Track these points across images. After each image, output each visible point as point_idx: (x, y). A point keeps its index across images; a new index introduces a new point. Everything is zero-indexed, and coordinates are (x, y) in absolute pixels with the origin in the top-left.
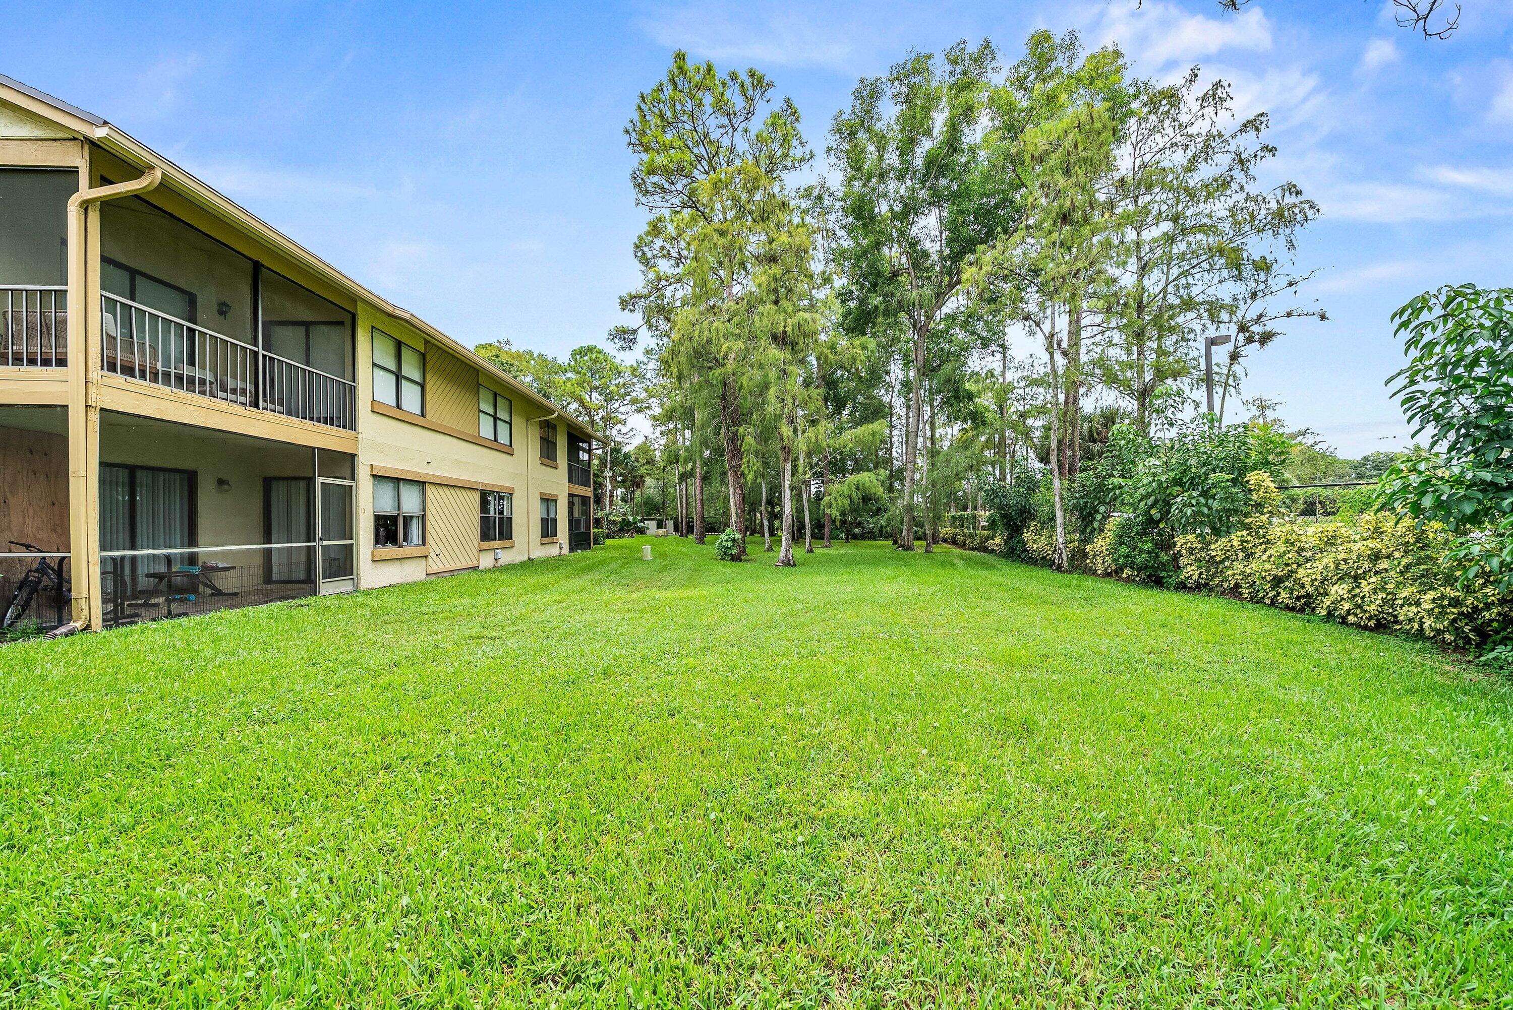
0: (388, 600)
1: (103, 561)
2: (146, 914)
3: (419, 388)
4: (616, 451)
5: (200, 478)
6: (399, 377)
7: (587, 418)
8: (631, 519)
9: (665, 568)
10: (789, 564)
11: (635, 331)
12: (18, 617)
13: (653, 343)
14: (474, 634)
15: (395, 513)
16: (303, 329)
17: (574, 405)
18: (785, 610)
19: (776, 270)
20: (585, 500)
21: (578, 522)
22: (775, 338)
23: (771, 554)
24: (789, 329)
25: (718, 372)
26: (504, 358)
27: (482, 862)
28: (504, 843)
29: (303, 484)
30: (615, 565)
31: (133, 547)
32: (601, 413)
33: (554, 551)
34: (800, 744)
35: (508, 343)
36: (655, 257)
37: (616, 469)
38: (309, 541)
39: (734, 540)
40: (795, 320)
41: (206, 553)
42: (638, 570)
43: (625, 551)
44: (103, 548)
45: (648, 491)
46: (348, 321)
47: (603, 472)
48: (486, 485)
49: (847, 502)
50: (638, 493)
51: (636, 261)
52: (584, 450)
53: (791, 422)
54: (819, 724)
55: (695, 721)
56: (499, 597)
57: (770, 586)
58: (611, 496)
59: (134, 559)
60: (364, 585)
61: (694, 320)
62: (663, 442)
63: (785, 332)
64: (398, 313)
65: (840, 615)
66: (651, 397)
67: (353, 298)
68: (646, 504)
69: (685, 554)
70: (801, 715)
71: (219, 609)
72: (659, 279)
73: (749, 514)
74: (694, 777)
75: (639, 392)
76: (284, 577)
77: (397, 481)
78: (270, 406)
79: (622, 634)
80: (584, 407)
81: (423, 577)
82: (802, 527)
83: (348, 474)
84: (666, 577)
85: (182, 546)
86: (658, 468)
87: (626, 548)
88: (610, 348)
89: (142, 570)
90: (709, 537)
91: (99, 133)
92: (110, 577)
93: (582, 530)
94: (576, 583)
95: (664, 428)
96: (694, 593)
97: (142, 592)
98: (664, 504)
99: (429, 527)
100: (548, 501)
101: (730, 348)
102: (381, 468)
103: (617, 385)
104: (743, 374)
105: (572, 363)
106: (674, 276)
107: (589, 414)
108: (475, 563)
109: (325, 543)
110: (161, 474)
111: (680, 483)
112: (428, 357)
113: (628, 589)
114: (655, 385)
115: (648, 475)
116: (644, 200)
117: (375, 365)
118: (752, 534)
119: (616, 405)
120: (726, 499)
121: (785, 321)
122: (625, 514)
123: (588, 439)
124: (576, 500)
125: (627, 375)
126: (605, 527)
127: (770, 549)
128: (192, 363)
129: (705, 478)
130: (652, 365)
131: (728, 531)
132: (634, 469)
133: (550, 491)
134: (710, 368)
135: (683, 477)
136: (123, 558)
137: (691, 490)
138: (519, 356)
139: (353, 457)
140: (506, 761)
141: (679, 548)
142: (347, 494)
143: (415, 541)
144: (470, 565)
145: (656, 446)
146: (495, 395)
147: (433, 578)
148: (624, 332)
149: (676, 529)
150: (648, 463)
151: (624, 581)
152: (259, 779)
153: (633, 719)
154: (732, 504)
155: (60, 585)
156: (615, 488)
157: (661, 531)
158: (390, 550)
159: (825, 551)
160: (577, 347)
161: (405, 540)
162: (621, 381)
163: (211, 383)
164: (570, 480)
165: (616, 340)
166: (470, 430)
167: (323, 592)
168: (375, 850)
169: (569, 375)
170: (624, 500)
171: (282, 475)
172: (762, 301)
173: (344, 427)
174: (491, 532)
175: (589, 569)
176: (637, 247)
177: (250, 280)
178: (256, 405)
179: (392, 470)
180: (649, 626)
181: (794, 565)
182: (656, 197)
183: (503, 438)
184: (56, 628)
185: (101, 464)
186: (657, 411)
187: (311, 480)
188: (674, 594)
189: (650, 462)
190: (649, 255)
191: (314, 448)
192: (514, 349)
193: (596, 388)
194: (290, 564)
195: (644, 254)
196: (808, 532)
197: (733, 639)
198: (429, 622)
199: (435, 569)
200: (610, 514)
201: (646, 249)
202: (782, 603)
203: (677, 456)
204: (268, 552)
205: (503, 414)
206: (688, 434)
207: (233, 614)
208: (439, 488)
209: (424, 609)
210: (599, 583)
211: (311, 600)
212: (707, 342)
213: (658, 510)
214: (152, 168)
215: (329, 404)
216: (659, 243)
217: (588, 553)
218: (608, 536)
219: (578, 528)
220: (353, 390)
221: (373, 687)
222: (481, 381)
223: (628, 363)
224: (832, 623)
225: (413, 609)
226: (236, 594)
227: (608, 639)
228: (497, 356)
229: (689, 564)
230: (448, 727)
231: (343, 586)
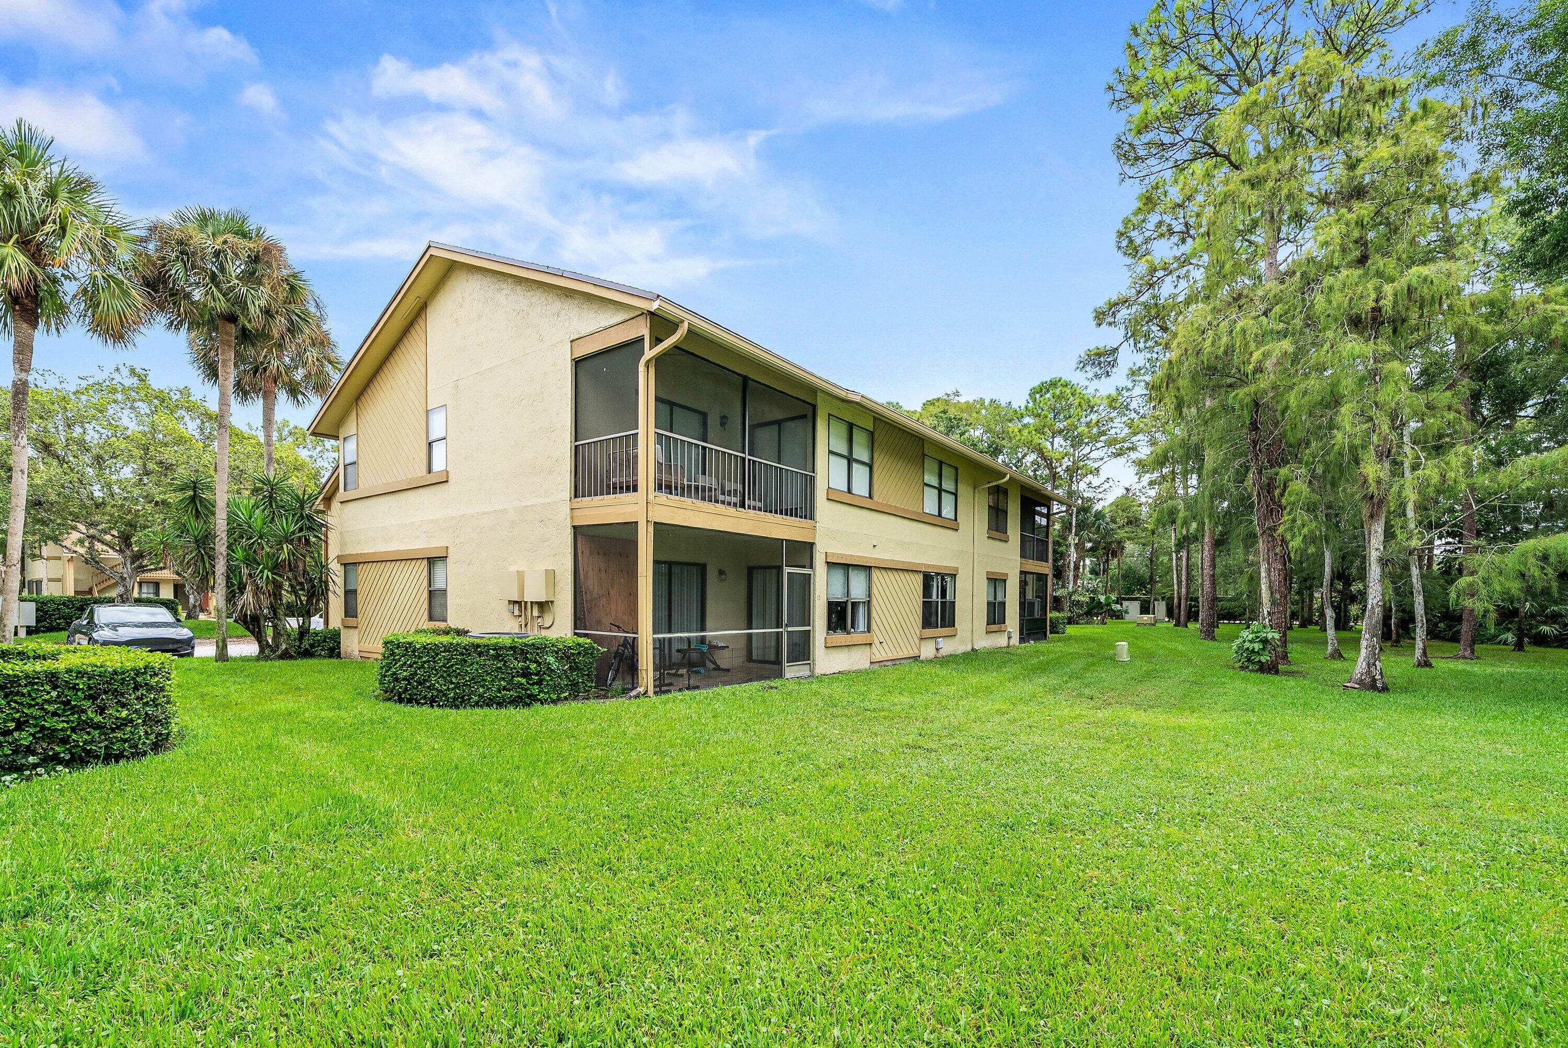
0: (838, 690)
1: (654, 640)
2: (672, 958)
3: (868, 469)
4: (1084, 510)
5: (708, 567)
6: (850, 460)
7: (1047, 472)
8: (1102, 598)
9: (1149, 675)
10: (1373, 686)
11: (1115, 350)
12: (614, 679)
13: (1140, 359)
14: (910, 742)
15: (844, 600)
16: (776, 427)
17: (1031, 457)
18: (1354, 772)
19: (1363, 209)
20: (1042, 578)
21: (1032, 604)
22: (1356, 323)
23: (1338, 665)
24: (1387, 303)
25: (1241, 392)
26: (952, 413)
27: (904, 1023)
28: (925, 1008)
29: (774, 571)
30: (1076, 666)
31: (670, 631)
32: (1066, 463)
33: (1001, 641)
34: (1356, 1023)
35: (957, 394)
36: (1147, 241)
37: (1084, 534)
38: (778, 627)
39: (1265, 641)
40: (1402, 283)
41: (711, 636)
42: (1106, 675)
43: (1091, 645)
44: (654, 633)
45: (1128, 560)
46: (810, 415)
47: (1065, 539)
48: (929, 566)
49: (1515, 587)
50: (1114, 563)
51: (1120, 254)
52: (1041, 515)
53: (1385, 454)
54: (1402, 1002)
55: (1172, 929)
56: (938, 698)
57: (1329, 725)
58: (1077, 568)
59: (670, 639)
60: (819, 671)
61: (1205, 324)
62: (1153, 493)
63: (1377, 310)
64: (852, 397)
65: (1477, 801)
66: (1135, 434)
67: (813, 390)
68: (1125, 577)
69: (1182, 654)
70: (1363, 972)
71: (717, 686)
72: (1153, 270)
73: (1300, 592)
74: (1162, 1013)
75: (1119, 428)
76: (760, 658)
77: (846, 567)
78: (753, 503)
79: (1077, 771)
80: (1044, 458)
81: (867, 665)
82: (1407, 620)
83: (807, 564)
84: (1149, 691)
85: (697, 631)
86: (1145, 529)
87: (1094, 640)
88: (1079, 379)
89: (675, 646)
90: (1224, 628)
91: (654, 306)
92: (657, 651)
93: (1037, 614)
94: (1028, 687)
95: (1156, 475)
96: (1191, 721)
97: (674, 664)
98: (1151, 578)
99: (874, 614)
100: (996, 581)
101: (1266, 355)
102: (834, 555)
103: (1088, 424)
104: (1291, 388)
105: (1031, 405)
106: (1177, 259)
107: (1050, 466)
108: (916, 653)
109: (790, 629)
110: (686, 567)
111: (1177, 552)
112: (876, 436)
113: (1092, 703)
114: (1144, 417)
115: (1129, 539)
116: (1131, 171)
117: (830, 452)
118: (1303, 625)
119: (1087, 450)
120: (1254, 580)
121: (1378, 290)
122: (1094, 591)
123: (1047, 501)
124: (1030, 578)
125: (1103, 410)
126: (1067, 608)
127: (1337, 655)
128: (704, 473)
129: (1219, 543)
130: (1140, 390)
131: (1255, 625)
132: (1109, 532)
133: (997, 569)
134: (1230, 386)
135: (1185, 542)
136: (664, 639)
137: (1196, 558)
138: (969, 407)
139: (812, 545)
140: (934, 910)
141: (1173, 645)
142: (807, 581)
143: (861, 629)
144: (911, 654)
145: (1143, 500)
146: (941, 464)
147: (876, 667)
148: (1099, 355)
149: (1170, 613)
150: (1130, 523)
151: (1087, 691)
152: (738, 861)
153: (1083, 899)
154: (1264, 587)
155: (633, 657)
156: (1081, 558)
157: (1145, 617)
158: (840, 637)
159: (1460, 665)
160: (1036, 383)
161: (853, 627)
162: (1094, 417)
163: (715, 489)
164: (1023, 555)
165: (1088, 368)
166: (914, 508)
167: (788, 675)
168: (815, 966)
169: (1027, 420)
170: (1094, 572)
171: (759, 564)
172: (1330, 268)
173: (806, 518)
174: (933, 619)
175: (1043, 668)
176: (1121, 234)
177: (740, 395)
178: (743, 506)
179: (842, 556)
180: (1116, 765)
181: (1385, 689)
182: (1152, 161)
183: (948, 512)
184: (631, 690)
185: (655, 562)
186: (1144, 451)
187: (779, 569)
188: (1158, 718)
189: (1134, 521)
190: (1139, 240)
191: (782, 540)
192: (962, 400)
193: (1060, 432)
194: (764, 648)
195: (1131, 241)
196: (1420, 632)
197: (1250, 810)
198: (870, 720)
199: (878, 657)
200: (1075, 592)
201: (1133, 234)
202: (1350, 759)
203: (1173, 512)
204: (750, 635)
205: (948, 485)
206: (1193, 480)
207: (725, 691)
208: (884, 572)
209: (867, 704)
210: (1054, 690)
211: (777, 683)
212: (1226, 353)
213: (1143, 585)
214: (682, 321)
215: (793, 498)
216: (1154, 219)
217: (1042, 646)
218: (1070, 621)
219: (1031, 612)
220: (813, 479)
221: (821, 787)
222: (926, 452)
223: (1104, 392)
224: (1456, 814)
225: (857, 703)
226: (728, 670)
227: (1060, 775)
228: (945, 412)
229: (1187, 672)
230: (881, 850)
231: (803, 671)
